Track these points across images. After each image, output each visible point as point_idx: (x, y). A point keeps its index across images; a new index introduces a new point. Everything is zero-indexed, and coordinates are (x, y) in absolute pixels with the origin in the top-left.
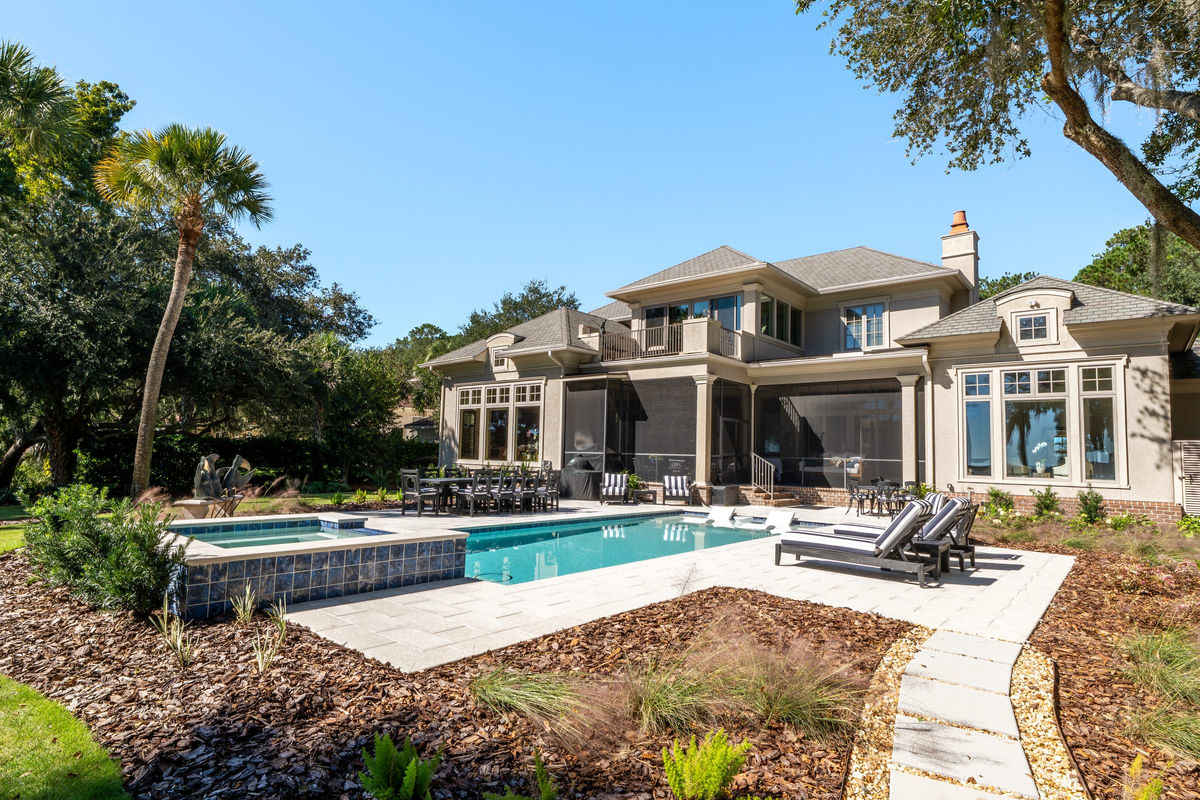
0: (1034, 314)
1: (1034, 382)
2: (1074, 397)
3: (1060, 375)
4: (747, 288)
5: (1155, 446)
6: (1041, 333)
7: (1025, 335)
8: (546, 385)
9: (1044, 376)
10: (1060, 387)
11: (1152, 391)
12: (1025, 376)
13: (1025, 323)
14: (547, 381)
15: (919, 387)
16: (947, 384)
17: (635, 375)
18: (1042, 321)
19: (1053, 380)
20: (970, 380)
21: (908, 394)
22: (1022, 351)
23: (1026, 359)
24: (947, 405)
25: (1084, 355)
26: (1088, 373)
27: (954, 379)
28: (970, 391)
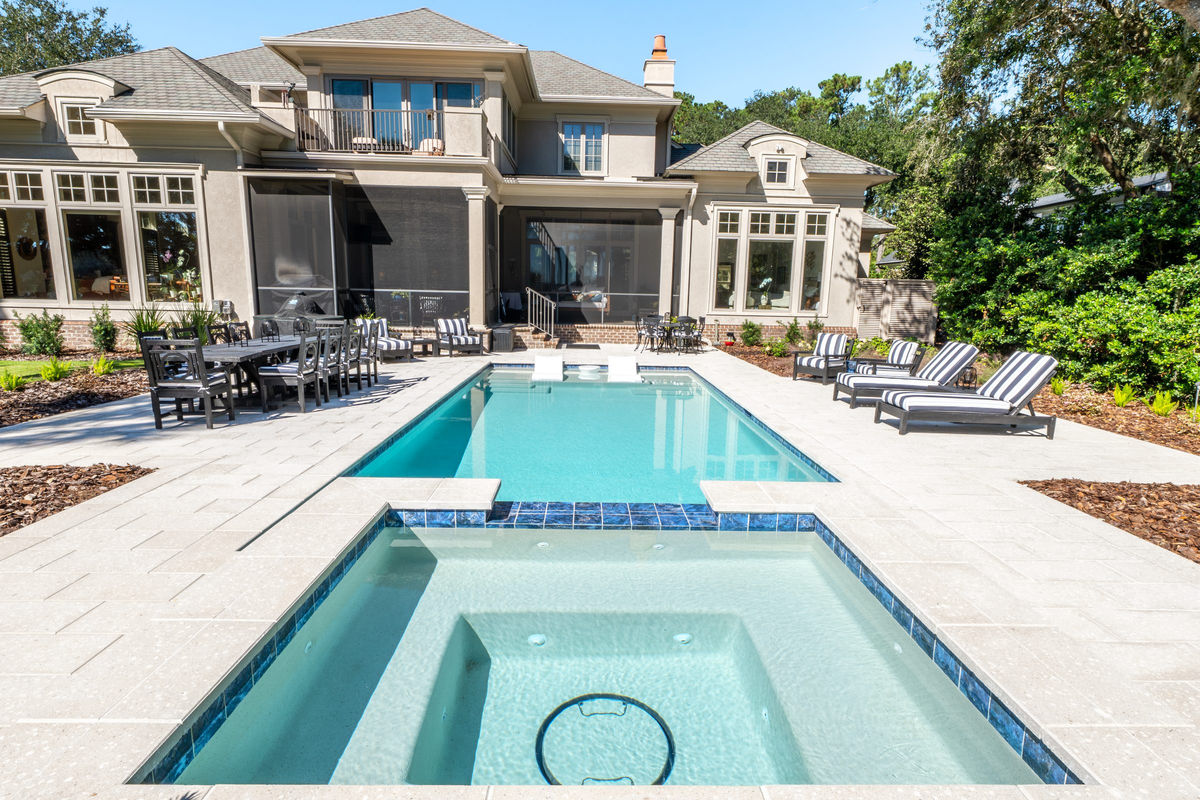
0: (778, 159)
1: (773, 224)
2: (800, 239)
3: (792, 219)
4: (490, 76)
5: (848, 284)
6: (782, 178)
7: (771, 178)
8: (204, 178)
9: (780, 218)
10: (791, 230)
11: (851, 240)
12: (766, 218)
13: (771, 166)
14: (205, 172)
15: (679, 221)
16: (704, 220)
17: (365, 178)
18: (783, 166)
19: (786, 223)
20: (723, 217)
21: (668, 227)
22: (767, 193)
23: (770, 201)
24: (702, 239)
25: (810, 202)
26: (811, 219)
27: (710, 215)
28: (723, 228)
